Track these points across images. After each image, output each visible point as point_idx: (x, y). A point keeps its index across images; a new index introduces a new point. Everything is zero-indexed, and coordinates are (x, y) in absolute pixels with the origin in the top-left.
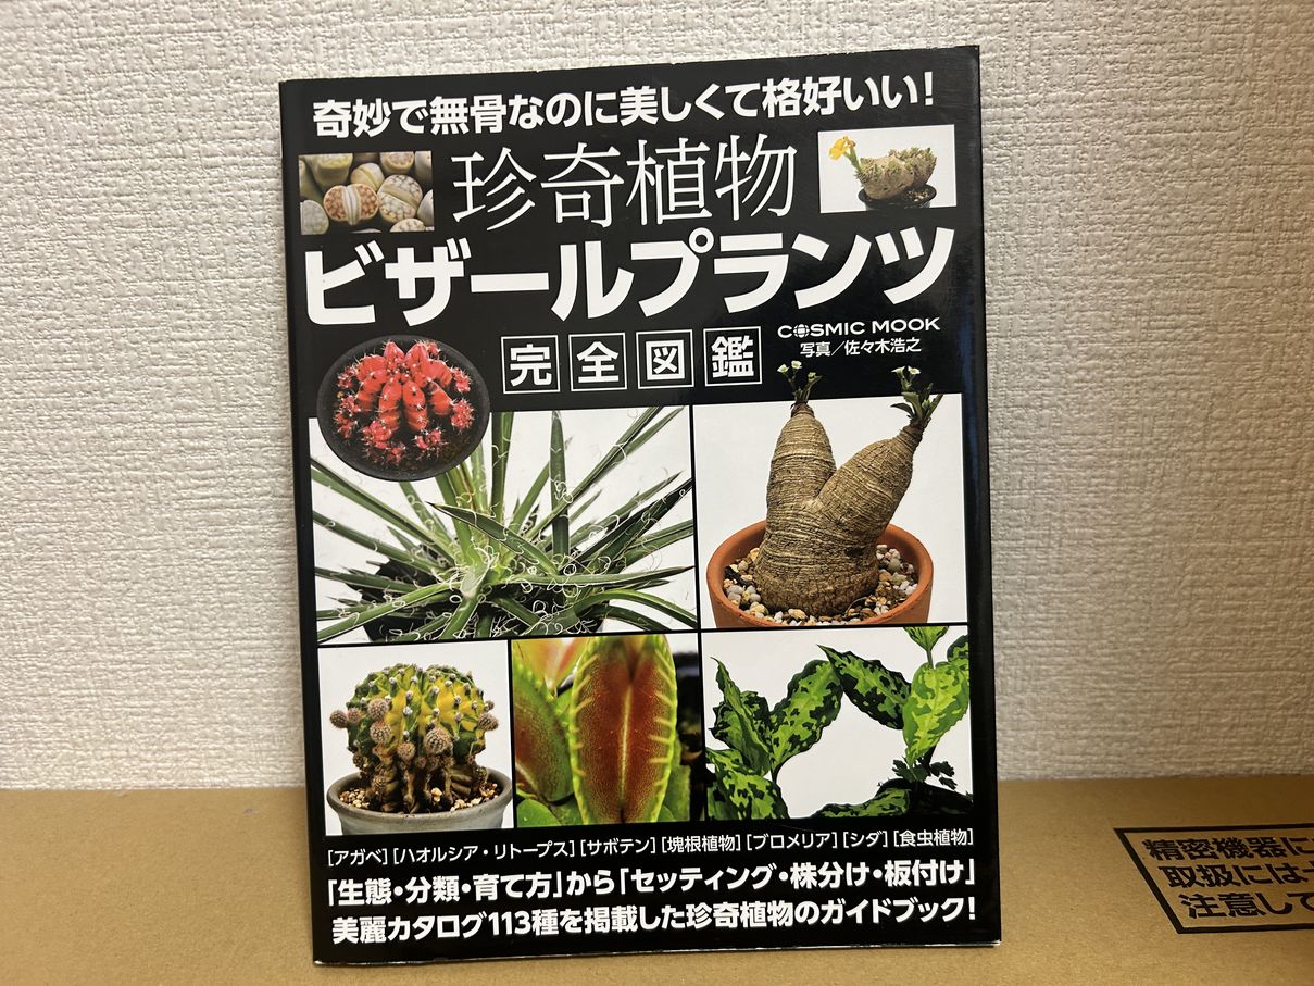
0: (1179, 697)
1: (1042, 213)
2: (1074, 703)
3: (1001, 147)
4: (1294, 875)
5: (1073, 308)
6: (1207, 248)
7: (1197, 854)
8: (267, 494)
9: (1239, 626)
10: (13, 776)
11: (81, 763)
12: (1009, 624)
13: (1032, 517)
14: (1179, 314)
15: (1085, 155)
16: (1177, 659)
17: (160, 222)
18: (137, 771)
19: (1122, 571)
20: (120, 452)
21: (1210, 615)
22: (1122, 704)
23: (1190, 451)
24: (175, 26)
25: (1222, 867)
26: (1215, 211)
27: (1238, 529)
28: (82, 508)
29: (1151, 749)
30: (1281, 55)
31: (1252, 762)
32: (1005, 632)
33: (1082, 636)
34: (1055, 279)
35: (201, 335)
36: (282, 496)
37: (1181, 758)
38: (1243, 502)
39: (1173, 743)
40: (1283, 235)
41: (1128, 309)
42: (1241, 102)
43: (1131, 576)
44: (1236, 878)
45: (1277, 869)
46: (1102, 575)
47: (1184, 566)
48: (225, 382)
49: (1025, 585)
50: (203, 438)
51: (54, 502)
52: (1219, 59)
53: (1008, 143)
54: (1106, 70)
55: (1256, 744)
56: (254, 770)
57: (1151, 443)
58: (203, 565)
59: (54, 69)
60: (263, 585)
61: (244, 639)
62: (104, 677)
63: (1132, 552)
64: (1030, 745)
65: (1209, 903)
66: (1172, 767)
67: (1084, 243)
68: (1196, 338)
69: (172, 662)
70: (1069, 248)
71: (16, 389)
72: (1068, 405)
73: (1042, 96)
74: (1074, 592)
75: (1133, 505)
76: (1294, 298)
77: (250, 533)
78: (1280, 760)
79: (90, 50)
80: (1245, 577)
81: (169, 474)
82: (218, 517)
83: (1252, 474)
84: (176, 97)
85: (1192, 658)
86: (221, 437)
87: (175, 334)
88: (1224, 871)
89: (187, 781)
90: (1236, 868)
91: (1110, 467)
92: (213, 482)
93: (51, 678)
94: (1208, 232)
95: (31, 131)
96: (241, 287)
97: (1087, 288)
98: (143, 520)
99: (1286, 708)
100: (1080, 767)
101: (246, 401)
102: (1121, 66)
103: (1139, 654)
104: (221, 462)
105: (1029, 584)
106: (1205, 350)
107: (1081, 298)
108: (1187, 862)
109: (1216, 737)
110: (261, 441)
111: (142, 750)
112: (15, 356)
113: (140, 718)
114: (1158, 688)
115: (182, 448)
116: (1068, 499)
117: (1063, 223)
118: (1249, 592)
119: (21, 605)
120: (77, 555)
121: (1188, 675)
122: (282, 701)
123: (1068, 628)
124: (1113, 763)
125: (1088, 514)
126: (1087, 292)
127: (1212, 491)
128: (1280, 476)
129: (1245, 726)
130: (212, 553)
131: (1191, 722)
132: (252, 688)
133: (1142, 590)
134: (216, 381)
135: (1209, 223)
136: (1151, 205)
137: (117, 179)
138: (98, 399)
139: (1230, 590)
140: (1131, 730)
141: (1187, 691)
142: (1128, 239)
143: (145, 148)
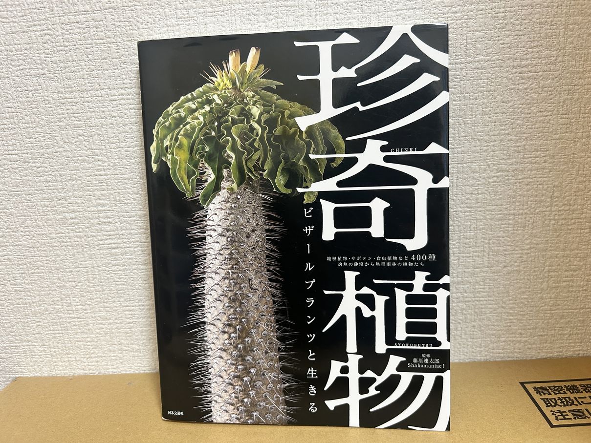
0: (545, 322)
1: (475, 109)
2: (498, 326)
3: (456, 82)
5: (490, 150)
6: (548, 122)
7: (557, 392)
8: (137, 241)
9: (571, 289)
10: (24, 371)
11: (55, 364)
12: (467, 291)
13: (476, 243)
14: (537, 151)
15: (492, 84)
16: (543, 305)
17: (91, 125)
18: (80, 367)
19: (517, 266)
20: (73, 225)
21: (557, 285)
22: (520, 326)
23: (545, 211)
24: (98, 41)
25: (569, 398)
26: (551, 106)
27: (568, 246)
28: (56, 250)
29: (534, 346)
30: (576, 38)
31: (580, 351)
32: (466, 294)
33: (500, 295)
34: (481, 138)
35: (108, 173)
36: (144, 242)
37: (547, 349)
38: (570, 233)
40: (581, 116)
41: (514, 150)
42: (560, 59)
43: (521, 268)
44: (576, 402)
46: (508, 268)
47: (545, 263)
48: (119, 193)
50: (109, 218)
51: (45, 247)
52: (549, 41)
53: (458, 80)
54: (500, 48)
55: (581, 342)
56: (131, 365)
57: (527, 208)
58: (109, 274)
59: (46, 61)
60: (136, 282)
61: (127, 306)
62: (65, 325)
63: (521, 257)
64: (479, 346)
65: (564, 414)
66: (544, 354)
67: (494, 122)
68: (545, 162)
69: (95, 317)
70: (487, 124)
71: (28, 198)
72: (490, 193)
73: (472, 59)
74: (495, 276)
75: (521, 236)
76: (587, 143)
77: (130, 259)
79: (61, 52)
80: (572, 267)
81: (95, 234)
82: (116, 252)
83: (573, 221)
84: (98, 72)
85: (550, 304)
86: (117, 217)
87: (97, 173)
88: (570, 399)
89: (102, 371)
90: (575, 398)
91: (509, 220)
92: (113, 237)
93: (42, 326)
94: (548, 115)
95: (35, 87)
96: (126, 151)
97: (496, 141)
98: (83, 254)
100: (502, 355)
101: (128, 201)
102: (506, 45)
103: (526, 303)
104: (117, 228)
105: (475, 273)
106: (549, 167)
107: (493, 146)
108: (553, 396)
109: (563, 339)
110: (135, 218)
111: (82, 357)
112: (28, 184)
113: (81, 343)
114: (536, 318)
115: (100, 222)
116: (491, 234)
117: (484, 113)
118: (575, 274)
119: (29, 294)
120: (54, 271)
121: (549, 312)
122: (144, 334)
123: (494, 292)
124: (517, 353)
125: (501, 240)
126: (496, 143)
127: (556, 229)
128: (586, 221)
129: (576, 334)
130: (113, 268)
131: (551, 334)
132: (130, 328)
133: (526, 274)
134: (115, 193)
135: (548, 112)
136: (522, 105)
137: (73, 107)
138: (64, 202)
139: (566, 273)
140: (524, 337)
141: (549, 319)
142: (513, 119)
143: (85, 93)
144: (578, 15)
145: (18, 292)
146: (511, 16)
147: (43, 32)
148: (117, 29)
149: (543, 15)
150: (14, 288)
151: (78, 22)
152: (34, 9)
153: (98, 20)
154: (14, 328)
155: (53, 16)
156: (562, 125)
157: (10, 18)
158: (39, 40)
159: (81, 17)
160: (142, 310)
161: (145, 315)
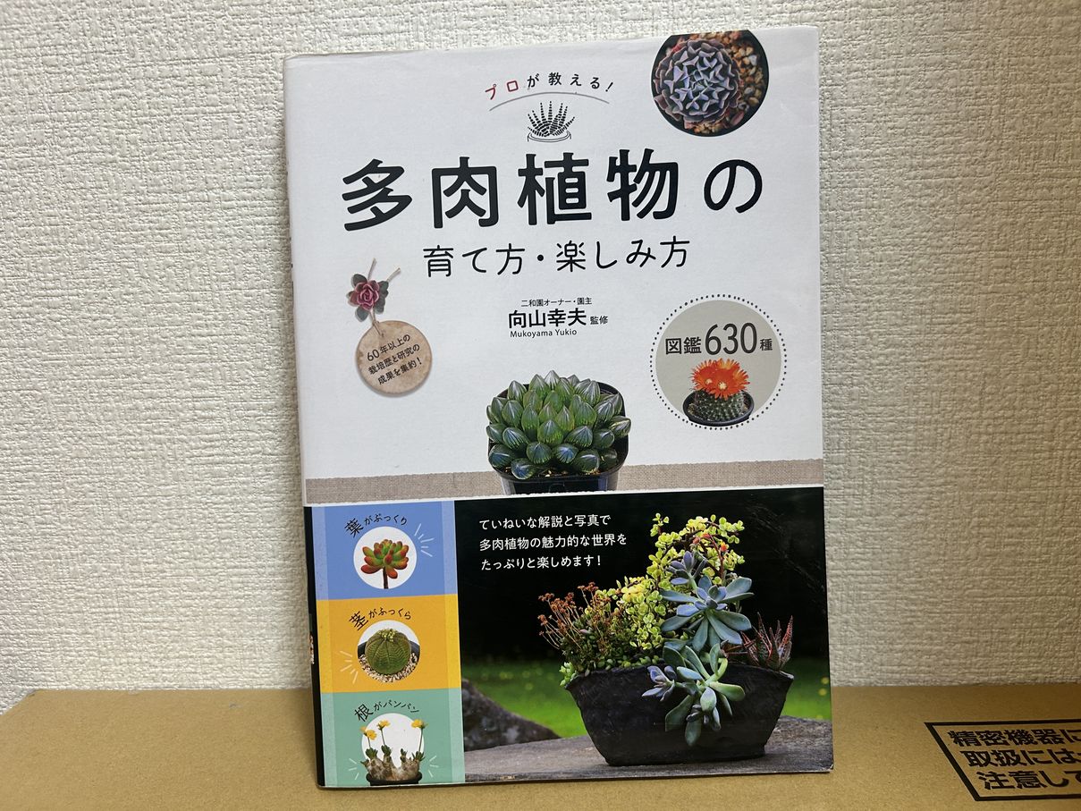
0: (975, 617)
1: (846, 238)
2: (890, 621)
4: (1070, 757)
5: (872, 309)
6: (972, 263)
7: (991, 741)
9: (1019, 559)
10: (49, 679)
11: (104, 668)
13: (849, 471)
14: (955, 313)
15: (875, 195)
16: (970, 586)
17: (188, 248)
18: (147, 675)
19: (922, 514)
20: (149, 420)
21: (995, 550)
22: (928, 623)
23: (970, 418)
24: (207, 109)
25: (1012, 752)
26: (977, 236)
27: (1012, 481)
28: (118, 464)
29: (954, 661)
30: (1021, 120)
31: (1037, 672)
33: (893, 567)
34: (857, 287)
35: (214, 332)
37: (979, 669)
38: (1015, 459)
40: (1030, 253)
41: (915, 310)
42: (992, 155)
43: (930, 518)
44: (1023, 760)
45: (1056, 753)
46: (906, 517)
47: (972, 510)
49: (846, 525)
50: (212, 410)
52: (973, 124)
54: (888, 134)
55: (1040, 657)
56: (238, 674)
57: (939, 412)
58: (206, 509)
59: (118, 139)
60: (252, 525)
61: (235, 567)
62: (126, 598)
63: (928, 499)
64: (855, 657)
65: (1000, 778)
66: (973, 677)
67: (879, 260)
68: (969, 331)
69: (179, 585)
70: (868, 264)
71: (75, 372)
72: (873, 383)
73: (841, 153)
74: (884, 531)
75: (928, 461)
76: (1042, 300)
77: (244, 483)
78: (1059, 671)
79: (144, 125)
80: (1020, 519)
81: (185, 437)
82: (221, 471)
83: (1019, 437)
84: (205, 159)
85: (983, 586)
86: (225, 408)
87: (195, 331)
88: (1013, 755)
89: (186, 683)
90: (1023, 752)
91: (908, 431)
92: (217, 444)
93: (85, 598)
94: (973, 251)
95: (97, 183)
96: (246, 296)
97: (882, 294)
98: (163, 473)
99: (1061, 626)
100: (898, 676)
101: (246, 382)
102: (899, 130)
103: (940, 582)
104: (225, 428)
105: (849, 525)
106: (976, 340)
107: (879, 301)
108: (983, 748)
109: (1008, 651)
111: (152, 657)
112: (76, 347)
113: (152, 631)
114: (957, 610)
115: (196, 418)
116: (877, 457)
117: (862, 245)
118: (1024, 531)
119: (66, 540)
120: (112, 501)
121: (980, 599)
122: (262, 618)
123: (881, 560)
124: (924, 673)
125: (893, 468)
126: (882, 296)
127: (990, 450)
128: (1043, 438)
129: (1029, 642)
130: (214, 499)
131: (985, 639)
132: (240, 607)
133: (939, 529)
134: (224, 366)
135: (973, 245)
136: (928, 232)
137: (160, 218)
138: (136, 380)
139: (1009, 529)
140: (937, 645)
141: (981, 613)
142: (912, 257)
143: (181, 195)
144: (1023, 81)
145: (48, 536)
146: (907, 82)
147: (116, 91)
148: (240, 89)
149: (962, 80)
150: (40, 528)
151: (175, 77)
152: (103, 52)
153: (210, 73)
154: (37, 600)
155: (135, 65)
156: (998, 268)
157: (61, 67)
158: (108, 105)
159: (180, 68)
160: (261, 575)
161: (265, 585)
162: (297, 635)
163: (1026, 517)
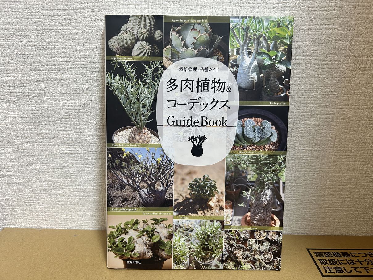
0: (325, 214)
2: (297, 214)
4: (353, 262)
5: (301, 112)
6: (335, 98)
7: (328, 256)
8: (86, 150)
9: (341, 196)
10: (10, 224)
11: (29, 221)
14: (328, 115)
15: (305, 73)
16: (324, 204)
17: (62, 78)
18: (44, 223)
19: (311, 180)
20: (47, 138)
21: (333, 193)
22: (310, 215)
23: (330, 150)
24: (70, 28)
25: (334, 260)
26: (338, 89)
27: (341, 171)
28: (35, 152)
29: (317, 228)
30: (356, 50)
31: (343, 232)
33: (300, 197)
34: (296, 104)
35: (71, 108)
37: (325, 230)
38: (343, 164)
39: (323, 226)
40: (355, 96)
41: (314, 113)
42: (345, 62)
43: (313, 182)
44: (338, 263)
45: (349, 261)
46: (306, 181)
47: (327, 180)
50: (70, 135)
52: (340, 51)
54: (311, 52)
55: (344, 227)
56: (76, 224)
57: (320, 147)
58: (67, 169)
59: (37, 37)
60: (83, 175)
61: (77, 189)
62: (38, 198)
63: (314, 175)
64: (285, 226)
65: (330, 269)
66: (322, 233)
67: (304, 95)
68: (332, 121)
69: (56, 194)
70: (300, 97)
71: (20, 120)
72: (298, 137)
73: (295, 58)
74: (298, 185)
75: (314, 163)
76: (357, 112)
77: (80, 160)
78: (351, 232)
79: (47, 33)
81: (60, 144)
82: (72, 156)
83: (345, 157)
84: (69, 46)
85: (328, 204)
86: (74, 135)
87: (64, 107)
88: (335, 261)
89: (58, 227)
90: (338, 260)
91: (309, 153)
92: (71, 147)
93: (23, 197)
94: (336, 94)
95: (29, 53)
96: (83, 96)
97: (304, 107)
98: (52, 156)
99: (352, 218)
100: (298, 232)
101: (82, 126)
102: (315, 51)
103: (315, 202)
104: (74, 142)
106: (334, 124)
107: (303, 109)
108: (325, 258)
109: (334, 225)
110: (85, 136)
111: (46, 218)
112: (20, 111)
113: (47, 209)
114: (319, 211)
115: (64, 137)
116: (298, 161)
117: (299, 90)
118: (344, 187)
119: (16, 177)
120: (33, 164)
121: (327, 208)
122: (86, 206)
123: (296, 195)
124: (307, 231)
125: (303, 165)
126: (304, 108)
127: (335, 161)
128: (353, 157)
129: (342, 222)
130: (70, 165)
131: (327, 221)
132: (78, 202)
133: (316, 186)
134: (74, 120)
135: (336, 92)
136: (321, 87)
137: (52, 67)
138: (42, 123)
139: (339, 186)
140: (312, 222)
141: (327, 213)
142: (315, 95)
143: (60, 59)
144: (359, 37)
145: (10, 176)
146: (319, 35)
147: (37, 19)
148: (83, 22)
149: (338, 35)
150: (7, 173)
151: (59, 16)
152: (32, 5)
153: (72, 15)
154: (6, 197)
155: (44, 10)
156: (344, 100)
157: (17, 9)
158: (34, 24)
159: (61, 13)
160: (85, 192)
161: (87, 195)
162: (97, 212)
163: (345, 183)
